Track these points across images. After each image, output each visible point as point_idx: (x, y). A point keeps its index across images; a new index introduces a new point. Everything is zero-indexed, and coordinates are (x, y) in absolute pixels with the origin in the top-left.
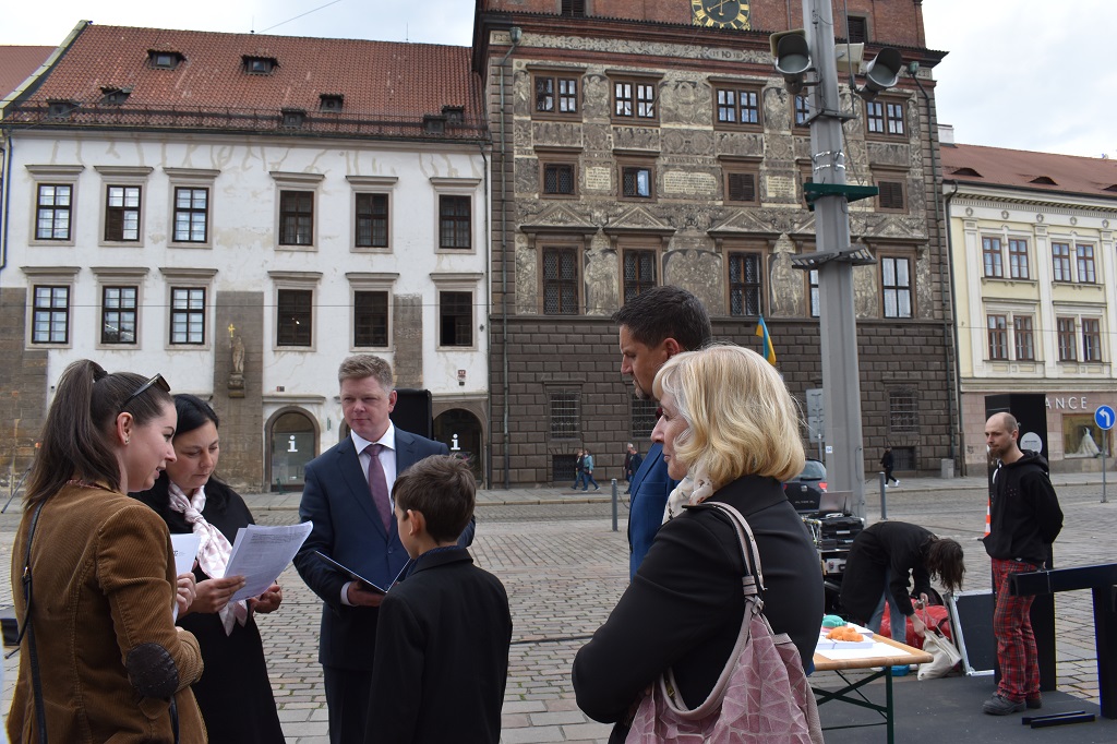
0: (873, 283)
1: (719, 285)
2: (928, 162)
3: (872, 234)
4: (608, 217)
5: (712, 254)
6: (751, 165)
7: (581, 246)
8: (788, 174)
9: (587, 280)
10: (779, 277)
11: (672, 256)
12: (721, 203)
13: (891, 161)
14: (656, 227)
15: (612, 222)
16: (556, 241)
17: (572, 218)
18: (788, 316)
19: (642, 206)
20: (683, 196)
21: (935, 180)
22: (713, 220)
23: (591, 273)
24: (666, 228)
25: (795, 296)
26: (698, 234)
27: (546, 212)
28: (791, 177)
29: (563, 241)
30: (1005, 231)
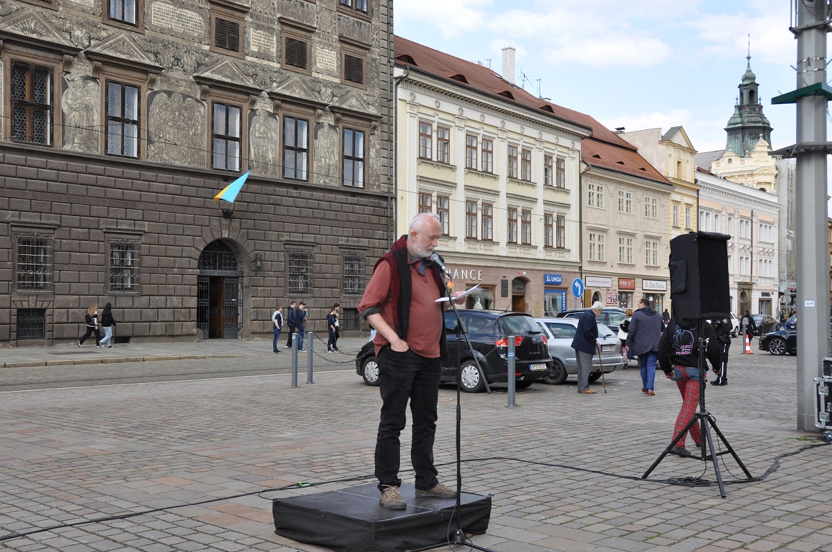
0: (336, 151)
1: (202, 135)
2: (385, 44)
3: (337, 105)
4: (90, 39)
5: (197, 100)
6: (237, 14)
7: (59, 68)
8: (270, 30)
9: (65, 108)
10: (257, 134)
11: (157, 96)
12: (207, 48)
13: (355, 37)
14: (142, 61)
15: (95, 46)
16: (28, 55)
17: (48, 31)
18: (263, 175)
19: (128, 33)
20: (171, 32)
21: (389, 62)
22: (199, 65)
23: (69, 101)
24: (152, 64)
25: (270, 156)
26: (184, 77)
27: (17, 17)
28: (272, 34)
29: (36, 57)
30: (436, 119)
